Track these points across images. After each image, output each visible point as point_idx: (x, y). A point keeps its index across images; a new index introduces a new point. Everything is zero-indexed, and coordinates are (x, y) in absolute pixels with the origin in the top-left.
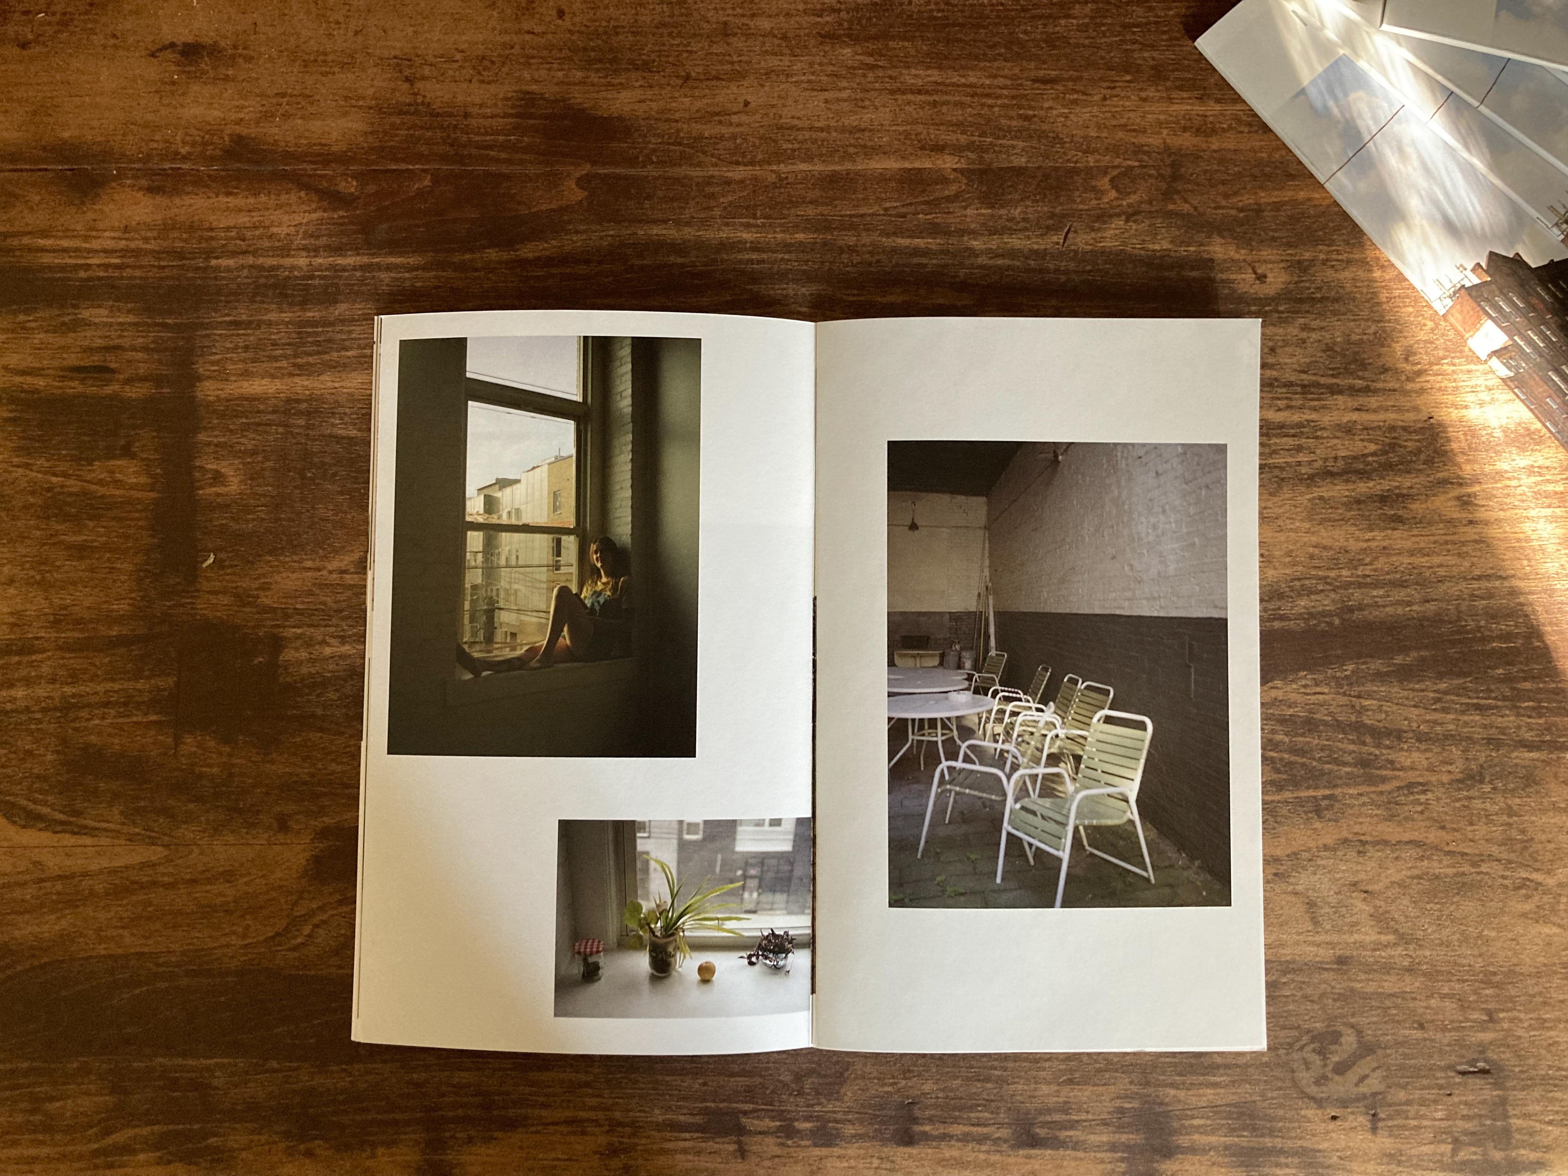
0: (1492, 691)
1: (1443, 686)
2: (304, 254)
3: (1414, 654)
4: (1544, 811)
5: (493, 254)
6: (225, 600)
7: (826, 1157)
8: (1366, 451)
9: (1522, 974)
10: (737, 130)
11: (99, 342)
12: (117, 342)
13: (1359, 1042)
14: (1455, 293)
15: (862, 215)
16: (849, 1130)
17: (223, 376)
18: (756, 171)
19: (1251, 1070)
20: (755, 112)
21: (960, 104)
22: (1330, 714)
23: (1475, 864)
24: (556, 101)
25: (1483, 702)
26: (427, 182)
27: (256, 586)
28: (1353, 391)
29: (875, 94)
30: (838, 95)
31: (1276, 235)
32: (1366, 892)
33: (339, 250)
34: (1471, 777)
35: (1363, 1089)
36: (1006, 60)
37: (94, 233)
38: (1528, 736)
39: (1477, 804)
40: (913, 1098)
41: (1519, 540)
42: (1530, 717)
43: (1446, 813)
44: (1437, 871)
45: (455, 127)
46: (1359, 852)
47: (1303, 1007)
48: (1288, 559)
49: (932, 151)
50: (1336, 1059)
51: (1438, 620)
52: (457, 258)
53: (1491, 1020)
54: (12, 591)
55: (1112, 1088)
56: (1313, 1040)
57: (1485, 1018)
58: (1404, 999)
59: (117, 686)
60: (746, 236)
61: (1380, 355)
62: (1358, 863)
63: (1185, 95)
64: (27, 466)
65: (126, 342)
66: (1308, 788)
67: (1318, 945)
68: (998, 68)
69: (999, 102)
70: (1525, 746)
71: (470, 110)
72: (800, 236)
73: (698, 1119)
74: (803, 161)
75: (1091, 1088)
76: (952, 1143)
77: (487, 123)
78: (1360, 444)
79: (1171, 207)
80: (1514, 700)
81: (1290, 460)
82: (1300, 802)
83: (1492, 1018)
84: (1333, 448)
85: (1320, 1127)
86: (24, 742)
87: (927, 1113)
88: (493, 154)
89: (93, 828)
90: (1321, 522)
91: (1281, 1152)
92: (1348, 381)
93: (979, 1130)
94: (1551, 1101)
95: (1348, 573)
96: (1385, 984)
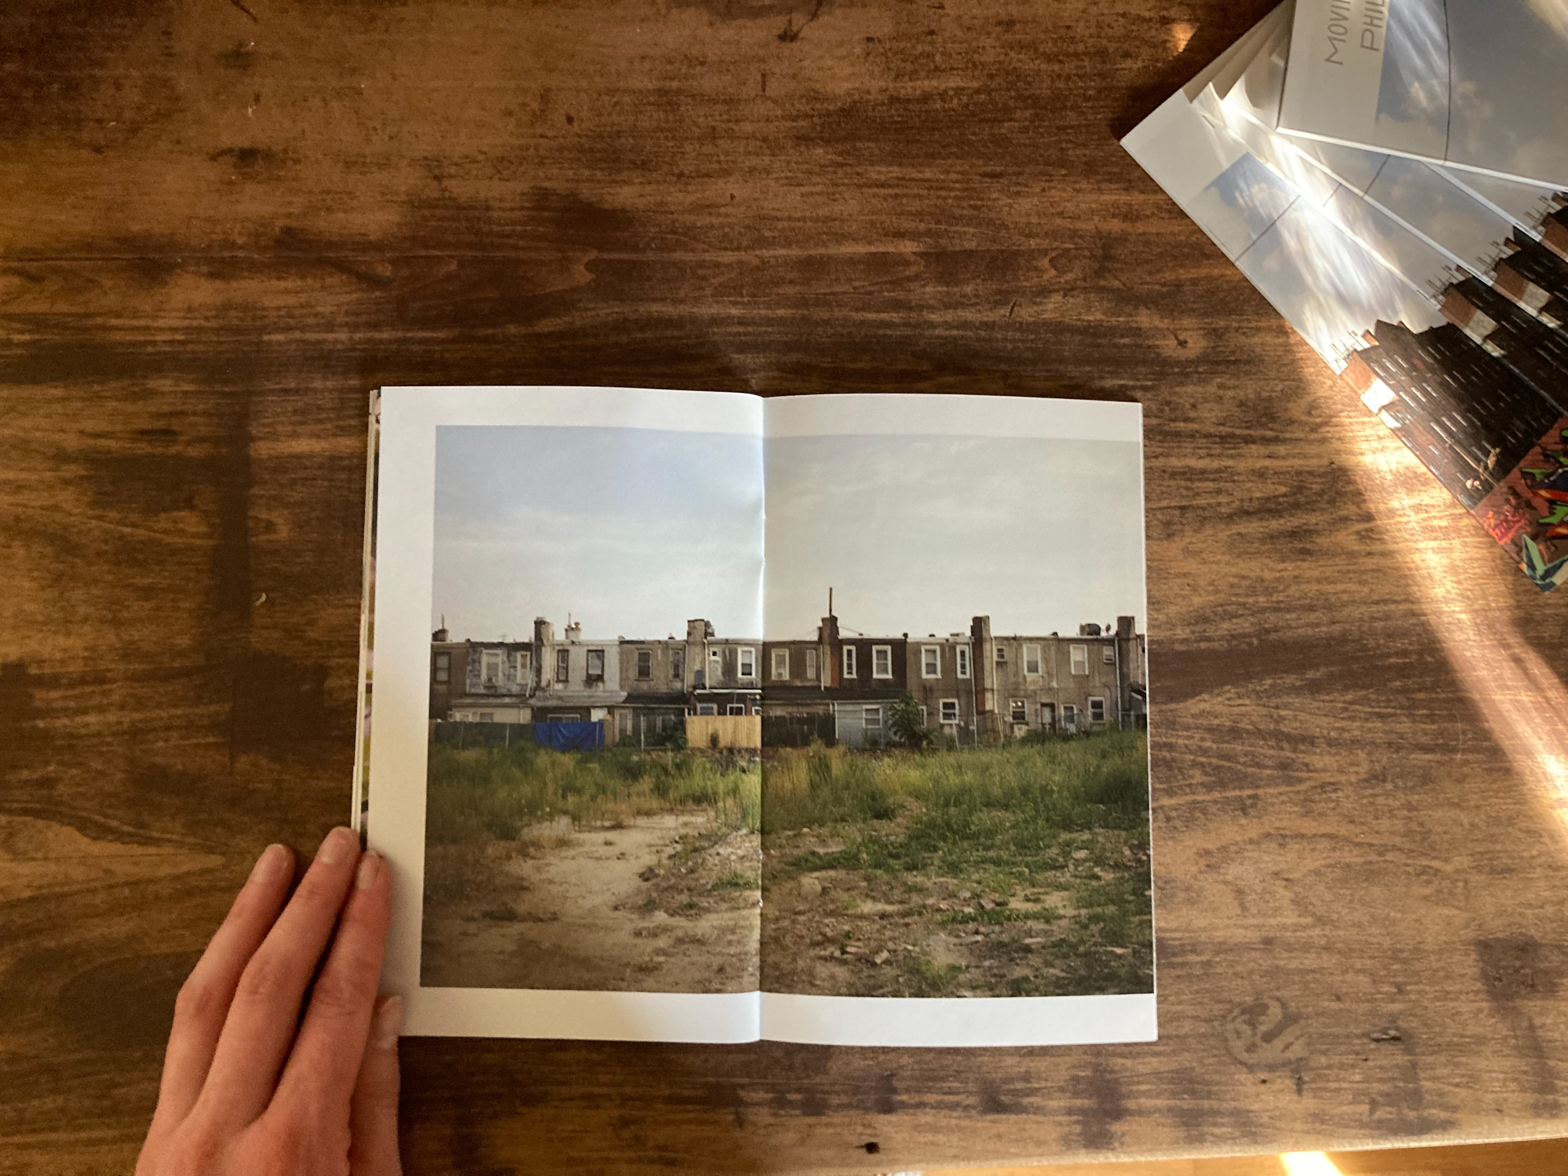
0: (1391, 701)
1: (1349, 697)
2: (345, 329)
3: (1323, 670)
4: (1439, 806)
5: (512, 329)
6: (275, 635)
7: (815, 1125)
8: (1277, 493)
9: (1424, 950)
10: (725, 220)
11: (166, 409)
12: (181, 408)
13: (1284, 1014)
14: (1349, 356)
15: (834, 294)
16: (835, 1100)
17: (274, 436)
18: (743, 256)
19: (1190, 1040)
20: (739, 205)
21: (919, 196)
22: (1252, 723)
23: (1381, 854)
24: (567, 196)
25: (1383, 710)
26: (453, 266)
27: (304, 621)
28: (1266, 441)
29: (844, 188)
30: (813, 189)
31: (1195, 306)
32: (1287, 880)
33: (375, 326)
34: (1375, 777)
35: (1289, 1055)
36: (957, 158)
37: (161, 314)
38: (1424, 740)
39: (1381, 800)
40: (891, 1070)
41: (1410, 569)
42: (1424, 723)
43: (1355, 809)
44: (1348, 860)
45: (479, 219)
46: (1280, 845)
47: (1234, 983)
48: (1211, 588)
49: (894, 236)
50: (1263, 1028)
51: (1343, 639)
52: (481, 332)
53: (1400, 992)
54: (87, 628)
55: (1068, 1059)
56: (1243, 1012)
57: (1395, 990)
58: (1322, 974)
59: (179, 712)
60: (734, 311)
61: (1286, 410)
62: (1280, 855)
63: (1113, 186)
64: (100, 518)
65: (188, 408)
66: (1234, 789)
67: (1246, 928)
68: (951, 166)
69: (952, 194)
70: (1421, 749)
71: (491, 203)
72: (781, 312)
73: (700, 1092)
74: (783, 247)
75: (1048, 1059)
76: (928, 1110)
77: (508, 214)
78: (1272, 487)
79: (1102, 283)
80: (1409, 708)
81: (1211, 501)
82: (1227, 801)
83: (1400, 990)
84: (1248, 490)
85: (1251, 1090)
86: (97, 764)
87: (904, 1084)
88: (512, 242)
89: (158, 840)
90: (1239, 556)
91: (1218, 1113)
92: (1260, 432)
93: (951, 1098)
94: (1457, 1065)
95: (1265, 599)
96: (1306, 961)
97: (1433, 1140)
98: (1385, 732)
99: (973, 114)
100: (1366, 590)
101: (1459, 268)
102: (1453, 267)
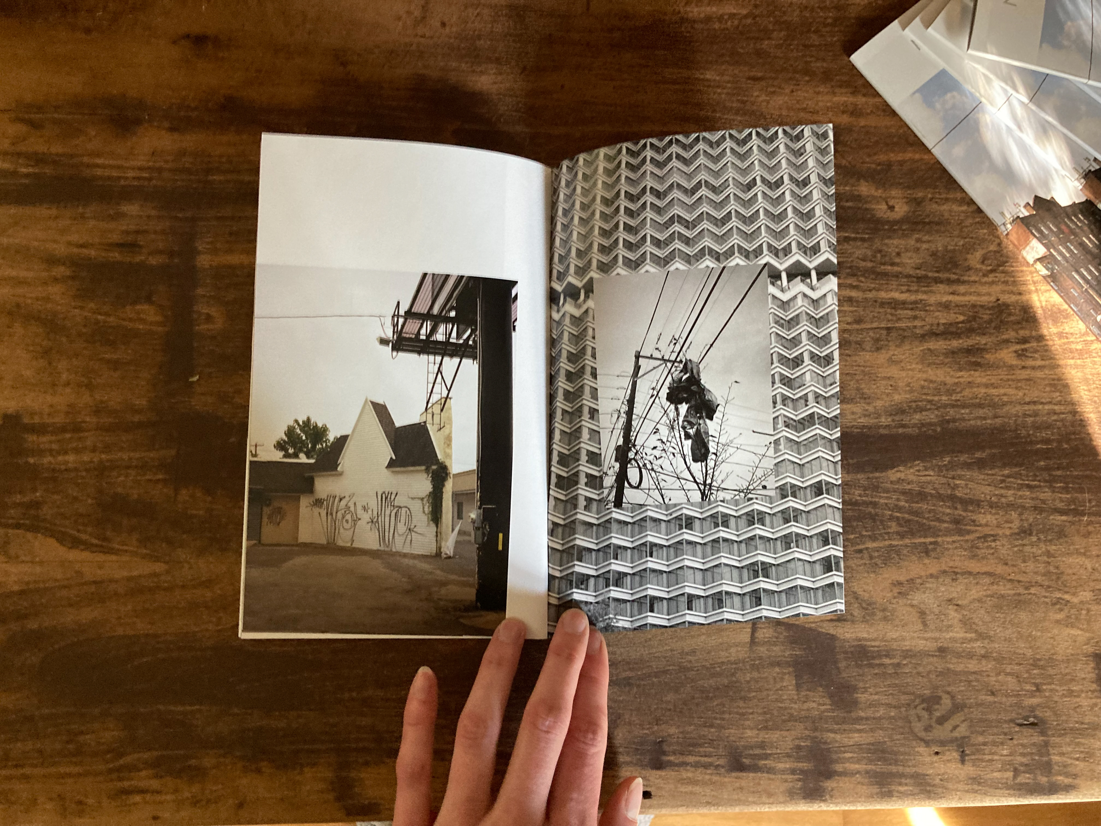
1: (1006, 472)
3: (988, 451)
4: (1070, 554)
6: (211, 400)
8: (957, 320)
9: (1056, 660)
10: (556, 103)
11: (133, 228)
12: (145, 228)
13: (953, 704)
14: (1013, 221)
16: (620, 759)
17: (215, 251)
19: (883, 721)
20: (568, 92)
22: (934, 489)
23: (1027, 588)
24: (439, 81)
25: (1031, 483)
28: (949, 282)
29: (646, 84)
30: (622, 83)
31: (901, 181)
32: (957, 605)
34: (1025, 532)
35: (956, 734)
36: (730, 65)
37: (131, 156)
38: (1060, 505)
39: (1028, 549)
40: (663, 738)
42: (1061, 493)
43: (1008, 555)
44: (1003, 592)
45: (373, 95)
46: (953, 580)
47: (916, 680)
48: (908, 388)
50: (938, 714)
51: (1003, 429)
53: (1038, 690)
54: (68, 390)
55: (793, 732)
56: (923, 701)
57: (1035, 689)
58: (981, 675)
59: (137, 455)
61: (966, 260)
62: (952, 586)
63: (843, 91)
64: (82, 308)
65: (150, 228)
66: (920, 537)
67: (926, 640)
68: (725, 70)
69: (725, 91)
70: (1058, 512)
71: (383, 84)
75: (779, 733)
76: (688, 768)
77: (395, 93)
78: (953, 315)
80: (1051, 482)
81: (909, 324)
82: (915, 546)
84: (936, 318)
85: (928, 759)
86: (73, 491)
87: (672, 748)
88: (397, 113)
89: (118, 550)
90: (929, 365)
91: (902, 775)
92: (946, 275)
93: (706, 759)
94: (1078, 744)
95: (946, 398)
96: (970, 666)
97: (1058, 798)
98: (1033, 499)
99: (742, 33)
100: (1021, 394)
101: (1095, 159)
102: (1092, 159)
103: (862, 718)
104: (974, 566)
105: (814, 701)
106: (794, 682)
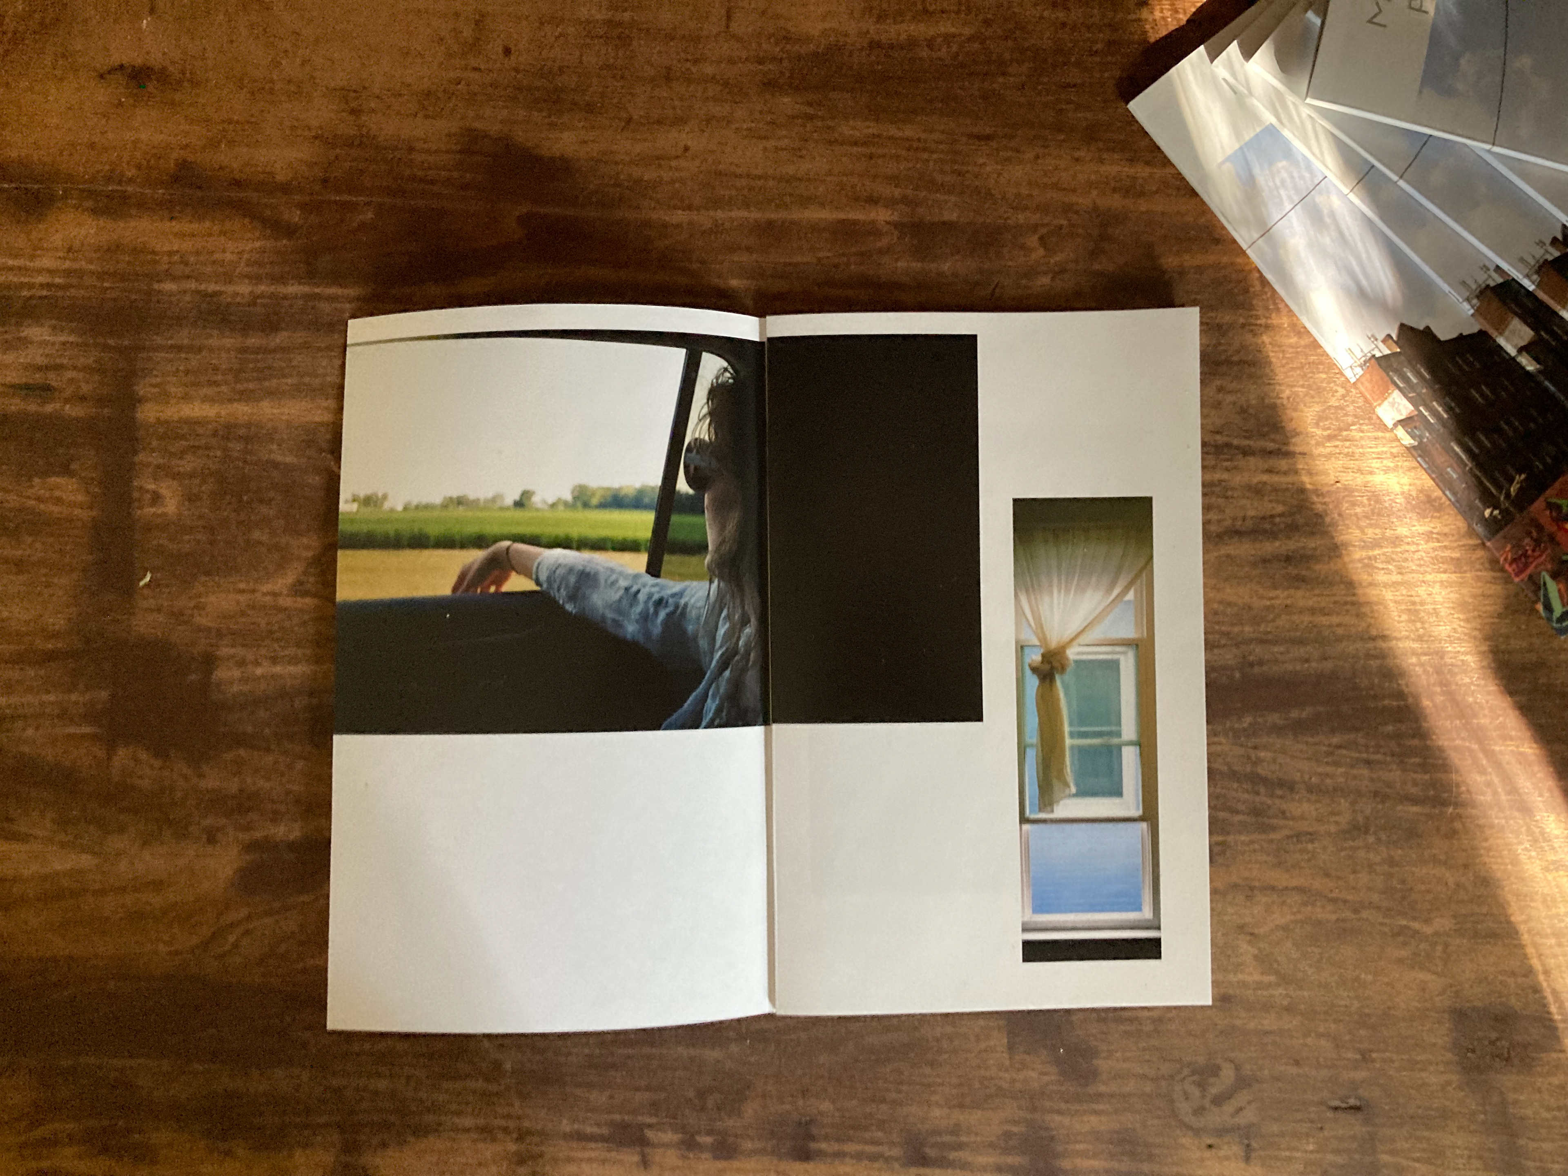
0: (1381, 747)
1: (1335, 740)
2: (246, 281)
3: (1309, 709)
4: (1424, 862)
5: (432, 289)
6: (160, 618)
7: (725, 1170)
8: (1274, 512)
9: (1394, 1016)
10: (676, 175)
11: (40, 361)
12: (58, 361)
13: (1237, 1076)
14: (1365, 362)
15: (794, 266)
16: (749, 1145)
17: (164, 397)
18: (694, 216)
19: (1134, 1099)
20: (694, 158)
21: (896, 157)
22: (1227, 764)
23: (1356, 911)
24: (500, 139)
25: (1371, 757)
26: (370, 215)
27: (192, 605)
28: (1265, 453)
29: (812, 144)
30: (778, 144)
31: (1198, 297)
32: (1252, 934)
33: (280, 279)
34: (1357, 828)
35: (1241, 1120)
36: (943, 115)
37: (39, 252)
38: (1414, 790)
39: (1361, 854)
40: (811, 1116)
42: (1415, 772)
43: (1331, 862)
44: (1320, 916)
45: (400, 161)
46: (1248, 897)
47: (1185, 1041)
49: (866, 201)
50: (1214, 1091)
51: (1333, 677)
55: (1001, 1113)
56: (1193, 1073)
57: (1358, 1057)
58: (1281, 1036)
61: (1291, 419)
62: (1245, 907)
63: (1116, 156)
65: (67, 361)
68: (935, 124)
69: (935, 156)
70: (1410, 800)
71: (414, 143)
73: (605, 1131)
74: (740, 208)
75: (979, 1113)
76: (848, 1160)
77: (432, 157)
78: (1269, 505)
79: (1096, 267)
80: (1400, 756)
83: (1365, 1057)
84: (1242, 508)
85: (1198, 1154)
87: (823, 1131)
88: (435, 188)
90: (1227, 580)
92: (1260, 443)
93: (872, 1149)
94: (1419, 1139)
95: (1251, 629)
96: (1266, 1022)
98: (1372, 780)
99: (963, 65)
100: (1363, 624)
101: (1498, 269)
102: (1492, 268)
103: (1101, 1095)
104: (1280, 878)
105: (1033, 1069)
106: (1006, 1041)
